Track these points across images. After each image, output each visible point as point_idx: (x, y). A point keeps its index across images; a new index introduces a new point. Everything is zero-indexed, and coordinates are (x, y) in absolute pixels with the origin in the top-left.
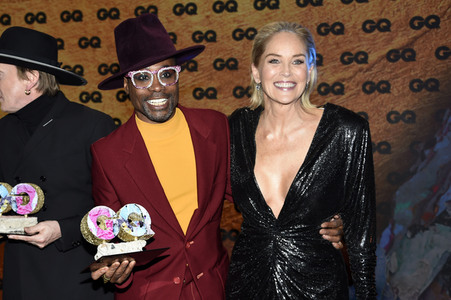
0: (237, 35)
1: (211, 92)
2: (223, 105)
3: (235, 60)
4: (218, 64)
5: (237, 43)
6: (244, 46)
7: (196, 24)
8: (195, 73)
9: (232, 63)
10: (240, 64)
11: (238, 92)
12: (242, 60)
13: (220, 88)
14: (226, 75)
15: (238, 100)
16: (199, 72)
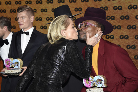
0: (130, 7)
1: (119, 27)
2: (123, 32)
3: (128, 16)
4: (122, 18)
5: (129, 10)
6: (132, 11)
7: (115, 4)
8: (114, 20)
9: (127, 17)
10: (130, 18)
11: (129, 27)
12: (131, 16)
13: (122, 26)
14: (125, 21)
15: (129, 30)
16: (115, 20)
